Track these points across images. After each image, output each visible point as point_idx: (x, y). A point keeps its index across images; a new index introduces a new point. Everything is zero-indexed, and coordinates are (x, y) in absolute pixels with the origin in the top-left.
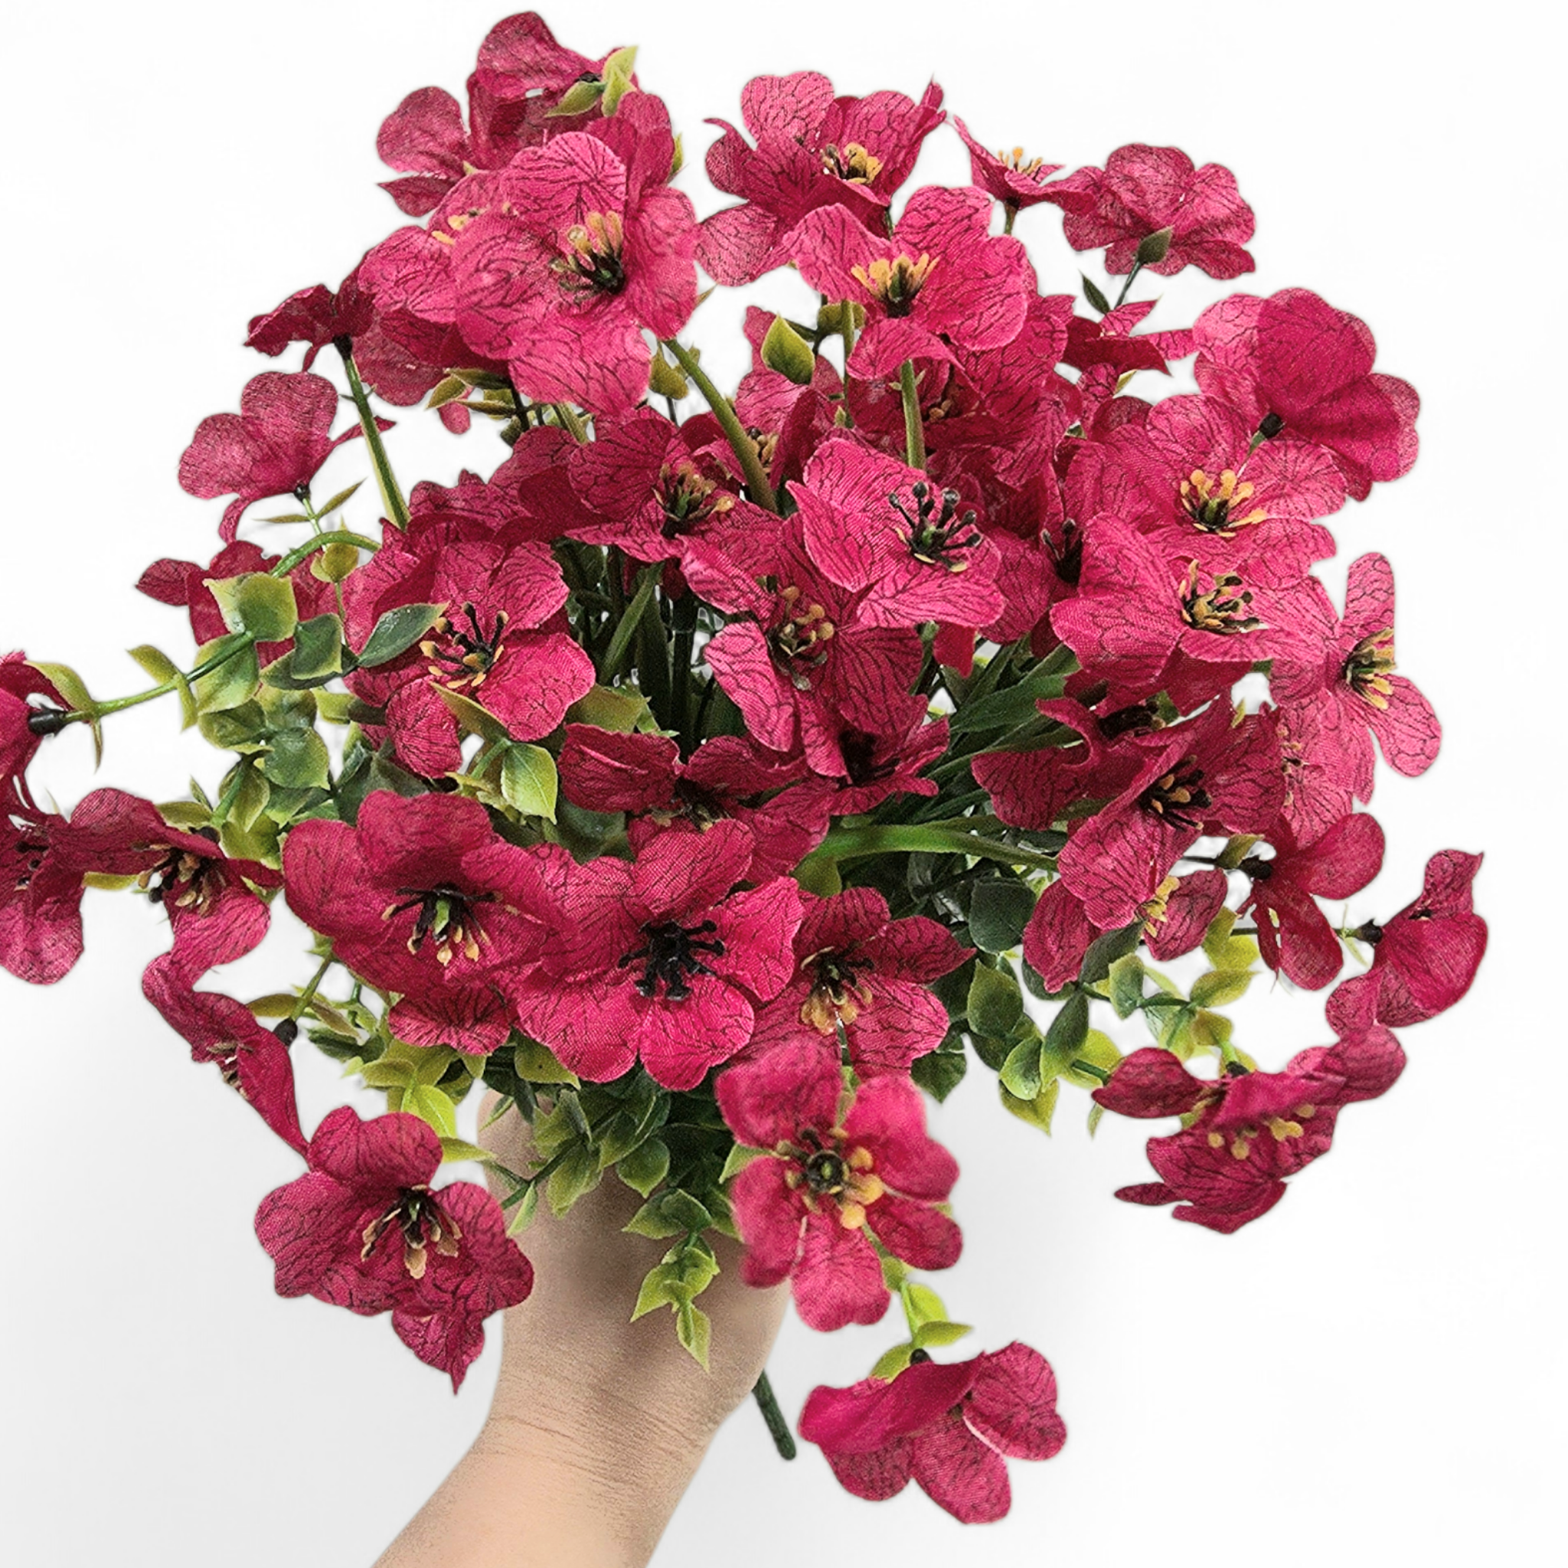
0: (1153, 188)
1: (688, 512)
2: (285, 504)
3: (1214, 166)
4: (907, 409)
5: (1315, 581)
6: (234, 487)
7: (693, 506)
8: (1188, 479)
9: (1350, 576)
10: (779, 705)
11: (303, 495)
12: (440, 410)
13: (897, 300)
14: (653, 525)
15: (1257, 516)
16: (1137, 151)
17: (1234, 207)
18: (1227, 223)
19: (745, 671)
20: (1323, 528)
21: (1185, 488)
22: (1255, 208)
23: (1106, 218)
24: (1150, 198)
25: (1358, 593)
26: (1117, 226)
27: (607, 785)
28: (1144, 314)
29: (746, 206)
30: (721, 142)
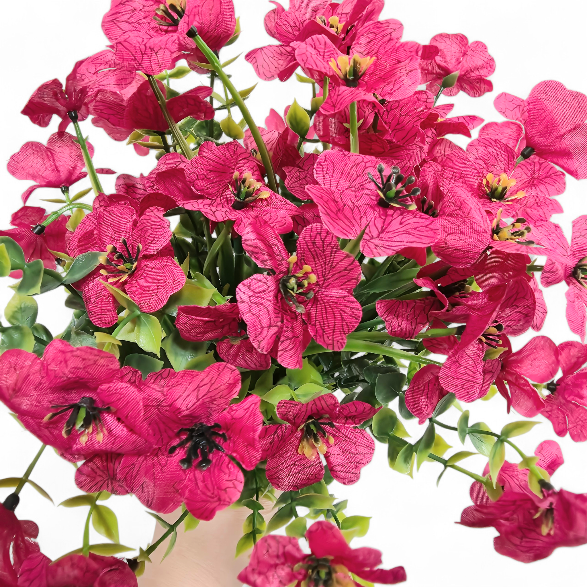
0: (449, 54)
1: (246, 197)
2: (56, 193)
3: (477, 42)
4: (351, 138)
5: (557, 227)
6: (33, 177)
7: (248, 195)
8: (485, 177)
9: (573, 226)
10: (270, 326)
11: (65, 190)
12: (135, 145)
13: (351, 78)
14: (228, 201)
15: (520, 195)
16: (442, 36)
17: (486, 60)
18: (482, 67)
19: (257, 304)
20: (555, 200)
21: (484, 182)
22: (495, 59)
23: (428, 70)
24: (448, 59)
25: (578, 234)
26: (433, 73)
27: (201, 330)
28: (450, 110)
29: (281, 46)
30: (274, 11)
